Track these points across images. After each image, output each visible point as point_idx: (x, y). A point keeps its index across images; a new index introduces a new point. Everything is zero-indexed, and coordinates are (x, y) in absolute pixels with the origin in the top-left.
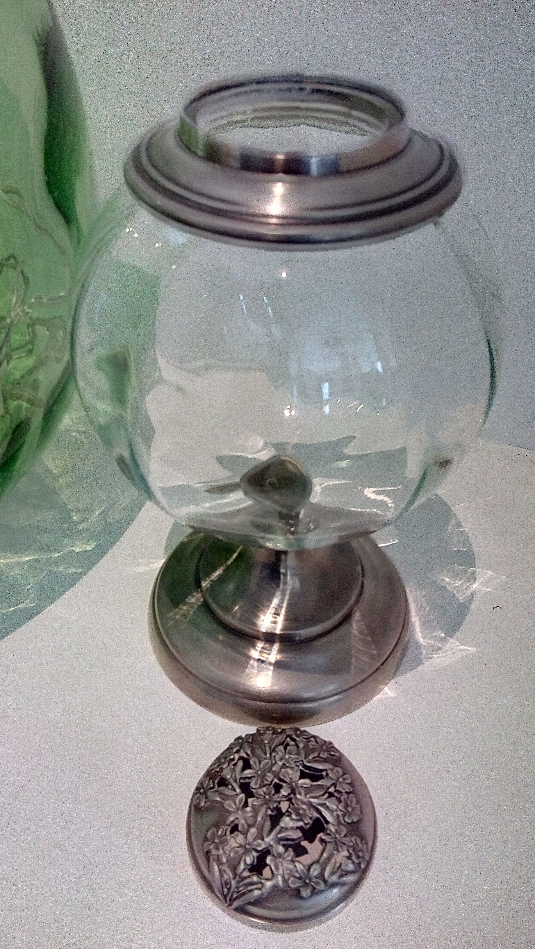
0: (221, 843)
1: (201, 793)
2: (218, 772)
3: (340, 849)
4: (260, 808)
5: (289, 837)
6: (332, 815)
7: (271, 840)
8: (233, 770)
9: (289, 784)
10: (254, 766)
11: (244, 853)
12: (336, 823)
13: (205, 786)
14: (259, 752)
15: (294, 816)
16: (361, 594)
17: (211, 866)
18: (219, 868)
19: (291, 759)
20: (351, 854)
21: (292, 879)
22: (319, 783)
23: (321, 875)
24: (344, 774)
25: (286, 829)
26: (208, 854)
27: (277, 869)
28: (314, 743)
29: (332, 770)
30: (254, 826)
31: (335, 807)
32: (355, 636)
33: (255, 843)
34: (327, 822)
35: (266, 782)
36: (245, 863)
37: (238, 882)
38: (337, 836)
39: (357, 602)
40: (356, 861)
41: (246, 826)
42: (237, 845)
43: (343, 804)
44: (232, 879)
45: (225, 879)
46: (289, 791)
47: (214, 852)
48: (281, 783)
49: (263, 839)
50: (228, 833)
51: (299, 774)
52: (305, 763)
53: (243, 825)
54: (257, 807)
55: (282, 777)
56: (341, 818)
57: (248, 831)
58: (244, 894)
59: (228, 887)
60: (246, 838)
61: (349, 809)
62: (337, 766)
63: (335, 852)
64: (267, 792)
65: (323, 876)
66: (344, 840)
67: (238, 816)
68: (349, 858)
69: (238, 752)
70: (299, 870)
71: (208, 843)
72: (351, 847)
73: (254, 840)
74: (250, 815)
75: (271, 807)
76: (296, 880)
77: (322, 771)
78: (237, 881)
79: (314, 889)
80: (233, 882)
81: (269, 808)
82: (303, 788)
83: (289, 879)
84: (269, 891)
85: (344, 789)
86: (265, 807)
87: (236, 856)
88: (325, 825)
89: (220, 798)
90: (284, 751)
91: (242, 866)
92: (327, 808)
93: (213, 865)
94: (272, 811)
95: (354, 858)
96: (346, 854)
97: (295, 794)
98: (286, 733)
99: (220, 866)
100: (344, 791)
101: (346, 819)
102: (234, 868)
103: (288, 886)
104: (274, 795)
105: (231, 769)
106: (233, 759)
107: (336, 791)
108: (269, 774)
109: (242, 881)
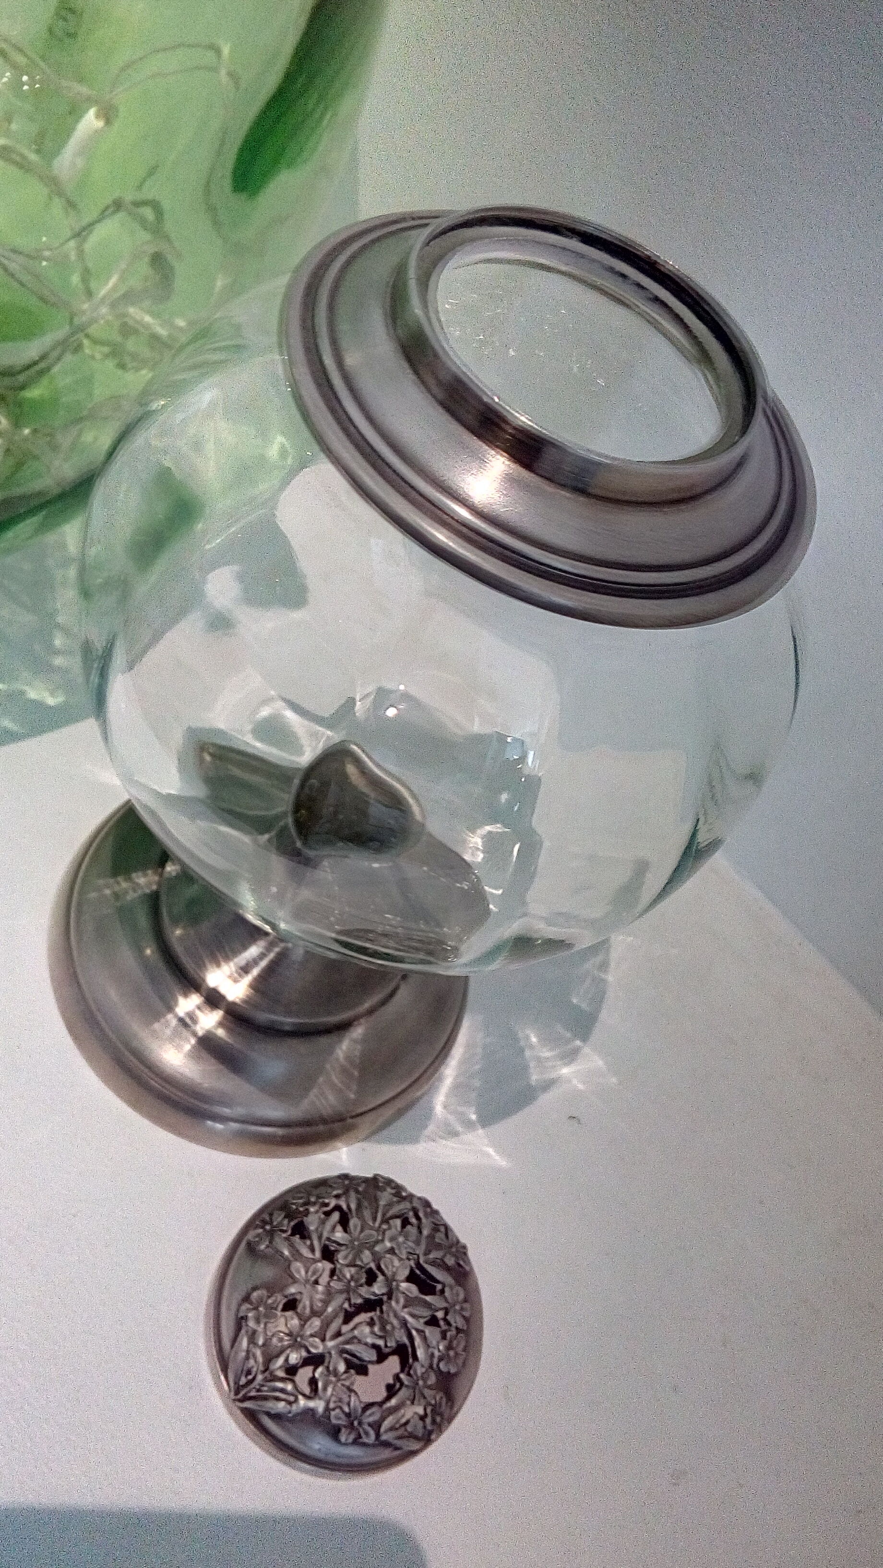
0: (266, 1316)
1: (265, 1230)
2: (300, 1212)
3: (416, 1402)
4: (337, 1295)
5: (358, 1354)
6: (426, 1351)
7: (333, 1347)
8: (323, 1222)
9: (389, 1281)
10: (352, 1231)
11: (289, 1346)
12: (427, 1364)
13: (275, 1223)
14: (367, 1214)
15: (376, 1329)
16: (384, 1002)
17: (239, 1339)
18: (248, 1347)
19: (405, 1245)
20: (426, 1415)
21: (338, 1411)
22: (428, 1298)
23: (376, 1426)
24: (466, 1300)
25: (360, 1342)
26: (240, 1322)
27: (325, 1389)
28: (443, 1236)
29: (451, 1288)
30: (319, 1317)
31: (434, 1343)
32: (337, 1059)
33: (311, 1339)
34: (416, 1358)
35: (359, 1263)
36: (287, 1360)
37: (266, 1380)
38: (421, 1383)
39: (371, 1012)
40: (429, 1427)
41: (308, 1311)
42: (287, 1331)
43: (446, 1342)
44: (259, 1371)
45: (250, 1366)
46: (384, 1290)
47: (252, 1324)
48: (377, 1272)
49: (323, 1340)
50: (280, 1307)
51: (407, 1272)
52: (421, 1261)
53: (304, 1308)
54: (333, 1291)
55: (383, 1266)
56: (435, 1361)
57: (309, 1318)
58: (265, 1398)
59: (250, 1377)
60: (302, 1326)
61: (452, 1353)
62: (460, 1285)
63: (408, 1402)
64: (356, 1277)
65: (380, 1426)
66: (427, 1392)
67: (303, 1291)
68: (423, 1418)
69: (337, 1197)
70: (352, 1404)
71: (249, 1306)
72: (431, 1405)
73: (312, 1336)
74: (319, 1296)
75: (353, 1301)
76: (342, 1416)
77: (438, 1282)
78: (266, 1378)
79: (360, 1437)
80: (260, 1377)
81: (349, 1300)
82: (404, 1295)
83: (334, 1409)
84: (299, 1411)
85: (456, 1323)
86: (344, 1296)
87: (280, 1344)
88: (411, 1360)
89: (290, 1252)
90: (399, 1228)
91: (280, 1361)
92: (425, 1339)
93: (242, 1340)
94: (350, 1305)
95: (428, 1420)
96: (421, 1411)
97: (390, 1298)
98: (411, 1202)
99: (251, 1346)
100: (454, 1325)
101: (442, 1365)
102: (269, 1359)
103: (329, 1418)
104: (361, 1286)
105: (320, 1218)
106: (327, 1205)
107: (445, 1319)
108: (367, 1253)
109: (271, 1381)
